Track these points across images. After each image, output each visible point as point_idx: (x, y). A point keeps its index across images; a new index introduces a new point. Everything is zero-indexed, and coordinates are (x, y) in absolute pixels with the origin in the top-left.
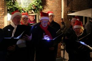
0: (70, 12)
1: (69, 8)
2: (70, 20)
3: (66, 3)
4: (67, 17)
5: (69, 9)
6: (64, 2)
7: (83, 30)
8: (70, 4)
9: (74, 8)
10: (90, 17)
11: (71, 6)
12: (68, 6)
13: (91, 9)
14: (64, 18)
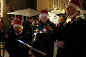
0: (9, 11)
1: (8, 7)
2: (9, 19)
3: (6, 2)
4: (6, 16)
5: (9, 9)
6: (4, 1)
7: (23, 28)
8: (9, 3)
9: (13, 7)
10: (29, 16)
11: (10, 5)
12: (7, 5)
13: (29, 9)
14: (4, 17)
